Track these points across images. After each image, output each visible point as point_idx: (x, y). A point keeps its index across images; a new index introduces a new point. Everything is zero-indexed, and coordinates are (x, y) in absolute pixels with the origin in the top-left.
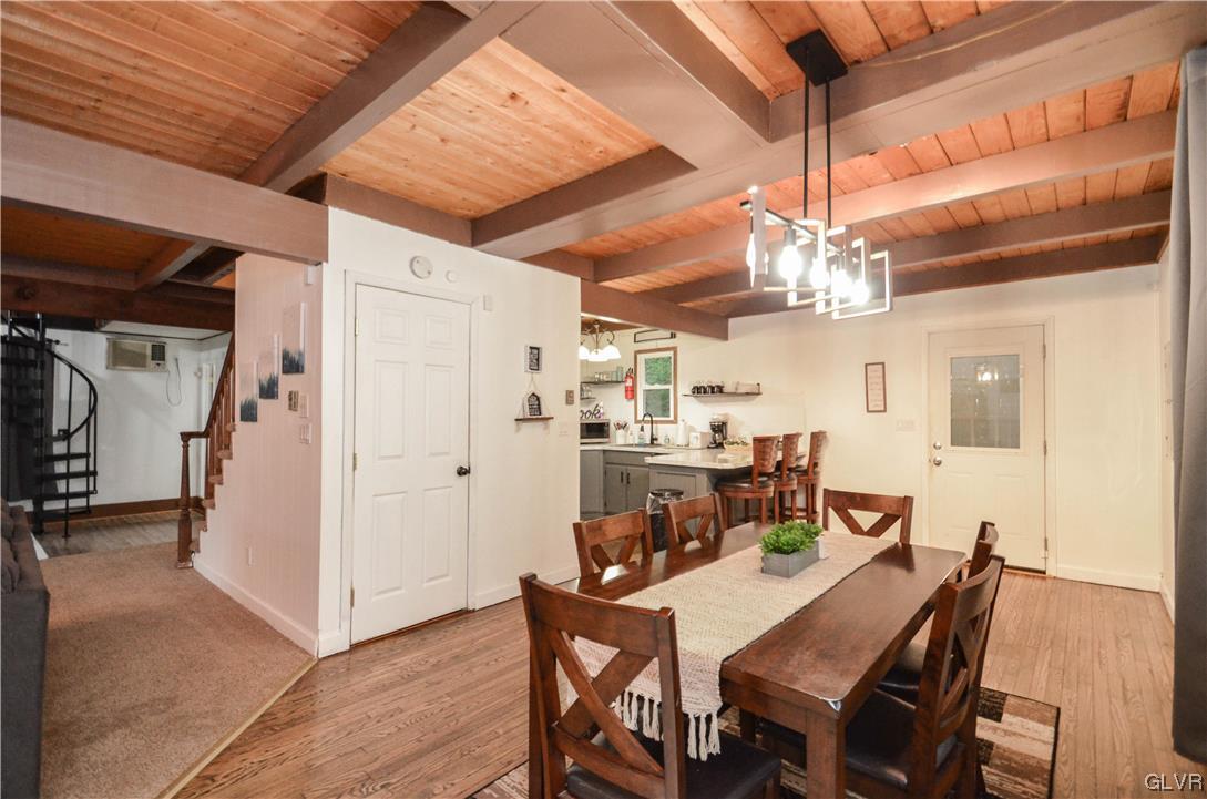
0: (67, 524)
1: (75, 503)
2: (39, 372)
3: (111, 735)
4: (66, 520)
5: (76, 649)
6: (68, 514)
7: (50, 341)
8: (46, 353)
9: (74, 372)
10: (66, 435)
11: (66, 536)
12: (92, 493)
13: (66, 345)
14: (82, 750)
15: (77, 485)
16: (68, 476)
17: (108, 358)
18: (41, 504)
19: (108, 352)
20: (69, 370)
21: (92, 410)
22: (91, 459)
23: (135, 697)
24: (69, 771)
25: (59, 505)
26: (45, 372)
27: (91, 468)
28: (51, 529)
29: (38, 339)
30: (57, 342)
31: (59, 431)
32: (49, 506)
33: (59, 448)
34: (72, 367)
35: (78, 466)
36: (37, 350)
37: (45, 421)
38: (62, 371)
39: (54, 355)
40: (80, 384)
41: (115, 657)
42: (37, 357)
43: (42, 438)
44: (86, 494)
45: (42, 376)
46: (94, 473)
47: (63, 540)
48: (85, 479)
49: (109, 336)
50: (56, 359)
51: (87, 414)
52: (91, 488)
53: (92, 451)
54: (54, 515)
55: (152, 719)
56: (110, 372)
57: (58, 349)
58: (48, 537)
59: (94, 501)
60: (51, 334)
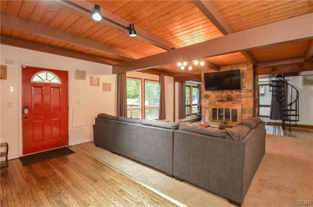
0: (290, 128)
1: (292, 123)
2: (283, 88)
3: (273, 190)
4: (290, 127)
5: (276, 162)
6: (290, 125)
7: (287, 80)
8: (285, 83)
9: (293, 87)
10: (291, 104)
11: (290, 131)
12: (298, 121)
13: (291, 80)
14: (264, 189)
15: (293, 118)
16: (290, 115)
17: (303, 83)
18: (284, 122)
19: (303, 81)
20: (291, 87)
21: (298, 97)
22: (297, 111)
23: (284, 183)
24: (259, 193)
25: (288, 122)
26: (285, 88)
27: (297, 114)
28: (287, 129)
29: (283, 80)
30: (288, 80)
31: (289, 103)
32: (286, 122)
33: (289, 108)
34: (292, 86)
35: (293, 113)
36: (283, 83)
37: (285, 101)
38: (290, 87)
39: (287, 84)
40: (294, 91)
41: (284, 169)
42: (283, 84)
43: (284, 105)
44: (296, 121)
45: (284, 89)
46: (298, 115)
47: (289, 132)
48: (295, 117)
49: (303, 76)
50: (288, 85)
51: (296, 98)
52: (297, 119)
53: (297, 109)
54: (287, 125)
55: (286, 193)
56: (303, 87)
57: (289, 82)
58: (285, 130)
59: (298, 123)
60: (286, 78)
